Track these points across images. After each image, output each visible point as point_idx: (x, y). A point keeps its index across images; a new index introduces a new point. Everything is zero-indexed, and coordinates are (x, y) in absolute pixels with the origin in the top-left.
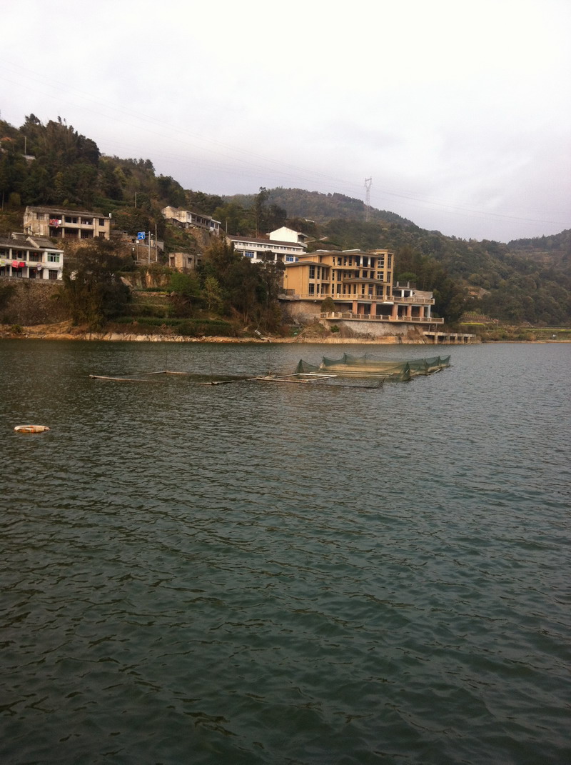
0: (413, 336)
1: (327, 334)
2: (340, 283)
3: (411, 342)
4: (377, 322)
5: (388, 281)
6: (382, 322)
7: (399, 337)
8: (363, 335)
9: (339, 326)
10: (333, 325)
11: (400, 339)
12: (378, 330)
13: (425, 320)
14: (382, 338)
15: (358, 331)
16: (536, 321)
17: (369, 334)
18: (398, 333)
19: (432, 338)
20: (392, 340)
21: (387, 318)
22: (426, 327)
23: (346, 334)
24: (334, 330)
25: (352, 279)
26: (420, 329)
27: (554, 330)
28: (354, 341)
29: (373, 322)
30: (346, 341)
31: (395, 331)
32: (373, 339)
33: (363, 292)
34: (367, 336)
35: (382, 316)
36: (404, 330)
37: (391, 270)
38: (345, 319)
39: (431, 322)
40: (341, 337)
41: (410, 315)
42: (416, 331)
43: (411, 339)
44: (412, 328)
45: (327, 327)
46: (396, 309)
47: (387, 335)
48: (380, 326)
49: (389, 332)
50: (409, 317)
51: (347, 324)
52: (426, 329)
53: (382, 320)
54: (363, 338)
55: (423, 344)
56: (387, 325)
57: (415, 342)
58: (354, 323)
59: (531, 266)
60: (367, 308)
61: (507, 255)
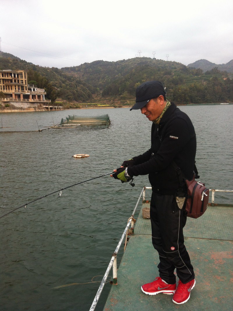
0: (40, 108)
1: (4, 108)
2: (4, 85)
3: (40, 110)
4: (24, 102)
5: (26, 84)
6: (27, 102)
7: (35, 108)
8: (20, 108)
9: (9, 104)
10: (6, 104)
11: (35, 109)
12: (26, 106)
13: (43, 101)
14: (28, 109)
15: (17, 106)
16: (78, 100)
17: (22, 107)
18: (34, 106)
19: (47, 108)
20: (32, 110)
21: (29, 100)
22: (44, 104)
23: (12, 108)
24: (7, 106)
25: (9, 83)
26: (42, 105)
27: (85, 104)
28: (16, 111)
29: (23, 102)
30: (13, 111)
31: (32, 106)
32: (24, 109)
33: (16, 89)
34: (21, 108)
35: (26, 99)
36: (36, 105)
37: (26, 79)
38: (11, 101)
39: (46, 102)
40: (11, 109)
41: (37, 99)
42: (41, 106)
43: (40, 109)
44: (39, 104)
45: (3, 105)
46: (31, 96)
47: (29, 108)
48: (26, 104)
49: (30, 106)
50: (37, 100)
51: (12, 103)
52: (44, 105)
53: (26, 101)
54: (20, 109)
55: (44, 111)
56: (29, 103)
57: (41, 110)
58: (15, 103)
59: (72, 78)
60: (19, 96)
61: (63, 73)
